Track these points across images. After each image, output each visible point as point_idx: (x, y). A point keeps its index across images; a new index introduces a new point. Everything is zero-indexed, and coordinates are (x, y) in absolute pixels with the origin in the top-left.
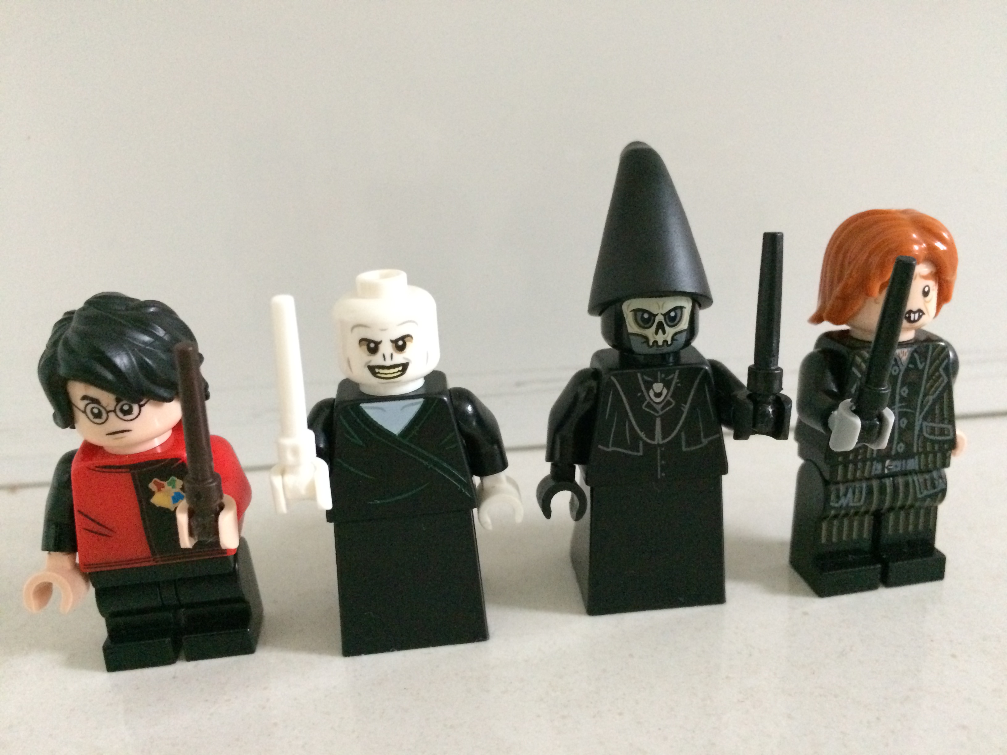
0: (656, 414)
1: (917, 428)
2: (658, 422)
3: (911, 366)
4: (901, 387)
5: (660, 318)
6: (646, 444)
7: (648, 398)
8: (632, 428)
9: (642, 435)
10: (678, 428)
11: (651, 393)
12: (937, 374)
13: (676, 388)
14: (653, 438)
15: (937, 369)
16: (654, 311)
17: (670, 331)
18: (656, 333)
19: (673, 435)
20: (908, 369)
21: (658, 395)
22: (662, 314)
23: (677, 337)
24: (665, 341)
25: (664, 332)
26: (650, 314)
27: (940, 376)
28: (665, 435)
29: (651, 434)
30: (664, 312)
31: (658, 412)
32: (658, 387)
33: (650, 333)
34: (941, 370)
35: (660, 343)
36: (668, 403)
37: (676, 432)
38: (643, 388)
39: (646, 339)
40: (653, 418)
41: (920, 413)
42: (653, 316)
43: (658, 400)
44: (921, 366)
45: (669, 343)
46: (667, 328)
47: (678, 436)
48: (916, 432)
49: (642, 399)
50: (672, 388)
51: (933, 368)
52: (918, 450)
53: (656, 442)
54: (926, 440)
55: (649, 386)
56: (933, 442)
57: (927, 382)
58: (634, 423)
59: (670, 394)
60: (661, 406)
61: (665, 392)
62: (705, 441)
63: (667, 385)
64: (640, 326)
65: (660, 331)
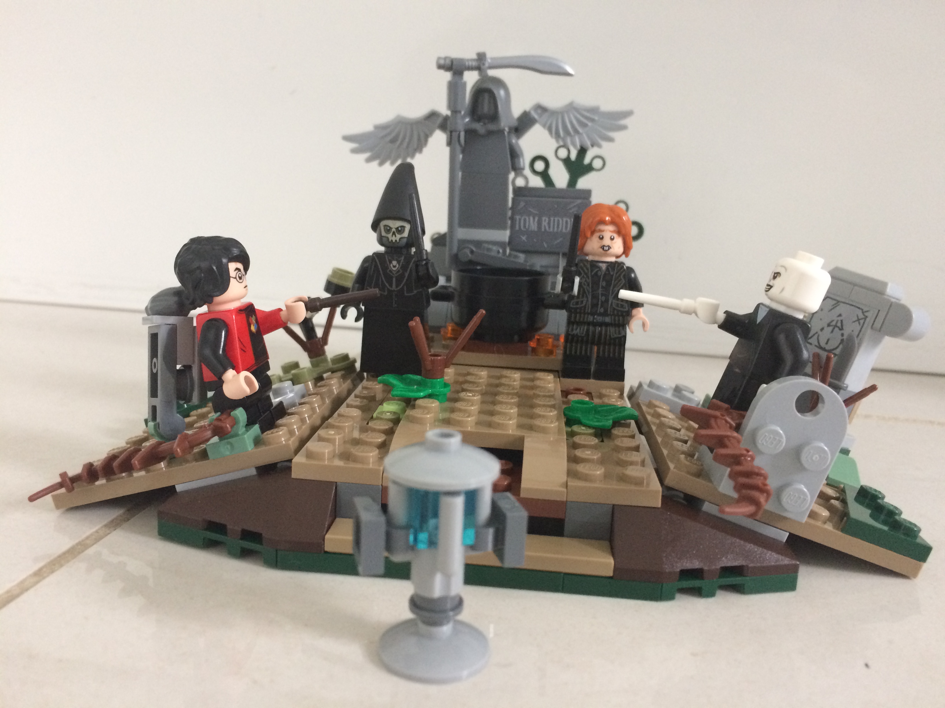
0: (393, 276)
1: (610, 303)
2: (394, 280)
3: (607, 273)
4: (602, 281)
5: (394, 230)
6: (388, 289)
7: (390, 268)
8: (382, 281)
9: (387, 285)
10: (403, 284)
11: (391, 265)
12: (619, 278)
13: (402, 265)
14: (391, 287)
15: (620, 275)
16: (391, 226)
17: (398, 236)
18: (392, 236)
19: (401, 287)
20: (605, 274)
21: (394, 267)
22: (395, 228)
23: (402, 240)
24: (396, 241)
25: (395, 236)
26: (390, 227)
27: (621, 279)
28: (397, 286)
29: (391, 285)
30: (396, 227)
31: (394, 275)
32: (394, 263)
33: (390, 236)
34: (622, 276)
35: (394, 241)
36: (398, 271)
37: (402, 285)
38: (388, 263)
39: (388, 238)
40: (392, 277)
41: (611, 296)
42: (391, 228)
43: (394, 269)
44: (612, 273)
45: (398, 241)
46: (396, 234)
47: (403, 288)
48: (609, 305)
49: (387, 268)
50: (401, 264)
51: (618, 275)
52: (610, 313)
53: (393, 289)
54: (614, 309)
55: (391, 262)
56: (618, 311)
57: (615, 280)
58: (383, 278)
59: (400, 267)
60: (396, 272)
61: (397, 266)
62: (415, 292)
63: (399, 262)
64: (386, 232)
65: (394, 236)
